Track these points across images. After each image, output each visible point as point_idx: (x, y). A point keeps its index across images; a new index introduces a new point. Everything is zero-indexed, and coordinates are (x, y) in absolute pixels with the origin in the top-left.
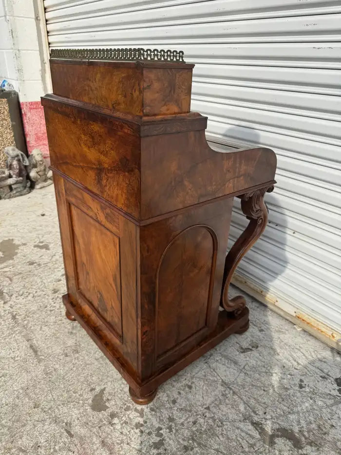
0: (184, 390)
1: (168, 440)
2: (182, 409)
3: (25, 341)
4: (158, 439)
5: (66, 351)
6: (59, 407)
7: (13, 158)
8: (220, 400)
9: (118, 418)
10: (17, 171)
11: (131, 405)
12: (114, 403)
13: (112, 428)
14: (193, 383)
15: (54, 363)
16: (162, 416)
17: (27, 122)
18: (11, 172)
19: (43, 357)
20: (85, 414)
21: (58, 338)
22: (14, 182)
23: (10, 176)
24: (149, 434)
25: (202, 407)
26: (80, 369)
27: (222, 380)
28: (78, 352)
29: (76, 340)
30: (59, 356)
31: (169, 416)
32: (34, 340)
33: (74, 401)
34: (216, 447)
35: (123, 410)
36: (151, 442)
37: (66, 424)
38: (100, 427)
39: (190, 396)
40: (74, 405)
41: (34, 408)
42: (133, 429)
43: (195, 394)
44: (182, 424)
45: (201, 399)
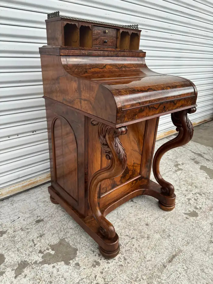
1: (196, 191)
4: (197, 194)
5: (166, 237)
11: (188, 203)
13: (202, 208)
15: (178, 241)
20: (202, 219)
21: (155, 245)
28: (164, 230)
30: (171, 240)
34: (191, 180)
35: (191, 205)
36: (200, 196)
38: (205, 212)
40: (200, 224)
42: (198, 201)
44: (187, 188)
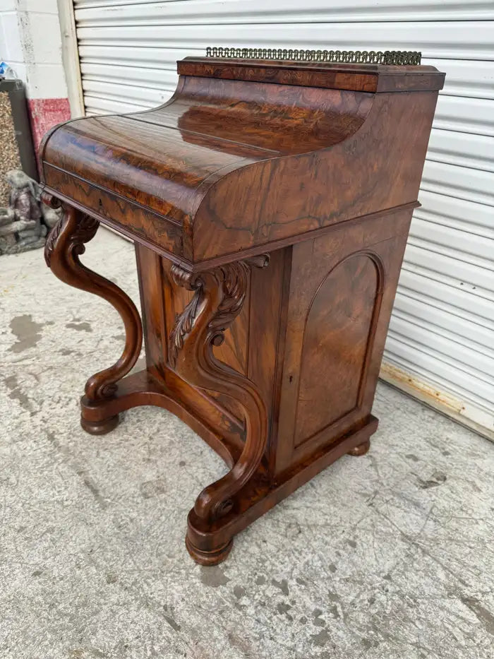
0: (344, 549)
1: (334, 630)
2: (347, 580)
3: (75, 474)
4: (319, 629)
5: (144, 490)
6: (149, 581)
7: (20, 189)
8: (404, 563)
9: (248, 596)
10: (28, 210)
11: (265, 576)
12: (236, 572)
13: (241, 613)
14: (356, 537)
15: (129, 509)
16: (318, 592)
17: (40, 133)
18: (18, 212)
19: (109, 500)
20: (192, 590)
21: (127, 469)
22: (23, 227)
23: (16, 219)
24: (303, 621)
25: (379, 576)
26: (171, 518)
27: (401, 532)
28: (163, 491)
29: (158, 472)
30: (133, 497)
31: (329, 591)
32: (90, 472)
33: (171, 571)
34: (414, 640)
35: (254, 584)
36: (308, 635)
37: (165, 608)
38: (221, 613)
39: (355, 558)
40: (173, 577)
41: (108, 583)
42: (275, 614)
43: (363, 554)
44: (353, 604)
45: (375, 563)
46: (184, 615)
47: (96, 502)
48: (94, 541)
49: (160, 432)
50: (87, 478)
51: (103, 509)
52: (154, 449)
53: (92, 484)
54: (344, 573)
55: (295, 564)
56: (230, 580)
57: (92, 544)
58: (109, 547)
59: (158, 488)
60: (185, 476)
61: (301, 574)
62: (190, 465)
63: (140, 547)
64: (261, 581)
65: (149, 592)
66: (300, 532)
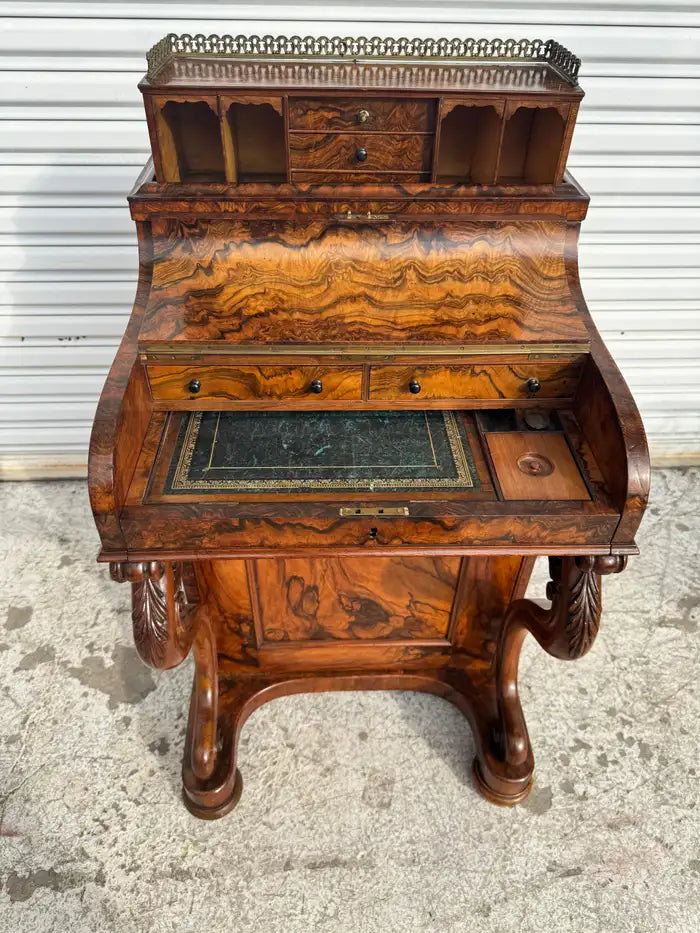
1: (642, 735)
2: (600, 690)
3: (286, 874)
4: (636, 746)
5: (375, 802)
6: (508, 869)
9: (575, 782)
11: (562, 752)
13: (590, 801)
15: (392, 837)
16: (600, 721)
19: (362, 853)
20: (543, 831)
21: (324, 803)
24: (623, 754)
25: (609, 663)
26: (436, 796)
28: (392, 782)
29: (356, 771)
31: (604, 711)
32: (296, 852)
33: (508, 838)
34: (675, 686)
35: (565, 768)
36: (637, 759)
37: (550, 870)
40: (517, 841)
41: (487, 916)
42: (605, 772)
44: (625, 703)
46: (568, 856)
47: (354, 869)
48: (414, 904)
49: (290, 730)
50: (303, 861)
51: (373, 867)
52: (315, 753)
53: (319, 861)
54: (593, 687)
55: (563, 718)
56: (550, 787)
57: (420, 909)
58: (437, 891)
59: (383, 785)
60: (384, 745)
61: (576, 721)
62: (371, 730)
63: (456, 855)
64: (566, 761)
65: (523, 876)
66: (529, 688)
